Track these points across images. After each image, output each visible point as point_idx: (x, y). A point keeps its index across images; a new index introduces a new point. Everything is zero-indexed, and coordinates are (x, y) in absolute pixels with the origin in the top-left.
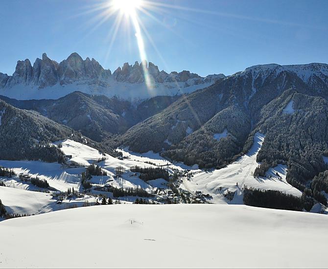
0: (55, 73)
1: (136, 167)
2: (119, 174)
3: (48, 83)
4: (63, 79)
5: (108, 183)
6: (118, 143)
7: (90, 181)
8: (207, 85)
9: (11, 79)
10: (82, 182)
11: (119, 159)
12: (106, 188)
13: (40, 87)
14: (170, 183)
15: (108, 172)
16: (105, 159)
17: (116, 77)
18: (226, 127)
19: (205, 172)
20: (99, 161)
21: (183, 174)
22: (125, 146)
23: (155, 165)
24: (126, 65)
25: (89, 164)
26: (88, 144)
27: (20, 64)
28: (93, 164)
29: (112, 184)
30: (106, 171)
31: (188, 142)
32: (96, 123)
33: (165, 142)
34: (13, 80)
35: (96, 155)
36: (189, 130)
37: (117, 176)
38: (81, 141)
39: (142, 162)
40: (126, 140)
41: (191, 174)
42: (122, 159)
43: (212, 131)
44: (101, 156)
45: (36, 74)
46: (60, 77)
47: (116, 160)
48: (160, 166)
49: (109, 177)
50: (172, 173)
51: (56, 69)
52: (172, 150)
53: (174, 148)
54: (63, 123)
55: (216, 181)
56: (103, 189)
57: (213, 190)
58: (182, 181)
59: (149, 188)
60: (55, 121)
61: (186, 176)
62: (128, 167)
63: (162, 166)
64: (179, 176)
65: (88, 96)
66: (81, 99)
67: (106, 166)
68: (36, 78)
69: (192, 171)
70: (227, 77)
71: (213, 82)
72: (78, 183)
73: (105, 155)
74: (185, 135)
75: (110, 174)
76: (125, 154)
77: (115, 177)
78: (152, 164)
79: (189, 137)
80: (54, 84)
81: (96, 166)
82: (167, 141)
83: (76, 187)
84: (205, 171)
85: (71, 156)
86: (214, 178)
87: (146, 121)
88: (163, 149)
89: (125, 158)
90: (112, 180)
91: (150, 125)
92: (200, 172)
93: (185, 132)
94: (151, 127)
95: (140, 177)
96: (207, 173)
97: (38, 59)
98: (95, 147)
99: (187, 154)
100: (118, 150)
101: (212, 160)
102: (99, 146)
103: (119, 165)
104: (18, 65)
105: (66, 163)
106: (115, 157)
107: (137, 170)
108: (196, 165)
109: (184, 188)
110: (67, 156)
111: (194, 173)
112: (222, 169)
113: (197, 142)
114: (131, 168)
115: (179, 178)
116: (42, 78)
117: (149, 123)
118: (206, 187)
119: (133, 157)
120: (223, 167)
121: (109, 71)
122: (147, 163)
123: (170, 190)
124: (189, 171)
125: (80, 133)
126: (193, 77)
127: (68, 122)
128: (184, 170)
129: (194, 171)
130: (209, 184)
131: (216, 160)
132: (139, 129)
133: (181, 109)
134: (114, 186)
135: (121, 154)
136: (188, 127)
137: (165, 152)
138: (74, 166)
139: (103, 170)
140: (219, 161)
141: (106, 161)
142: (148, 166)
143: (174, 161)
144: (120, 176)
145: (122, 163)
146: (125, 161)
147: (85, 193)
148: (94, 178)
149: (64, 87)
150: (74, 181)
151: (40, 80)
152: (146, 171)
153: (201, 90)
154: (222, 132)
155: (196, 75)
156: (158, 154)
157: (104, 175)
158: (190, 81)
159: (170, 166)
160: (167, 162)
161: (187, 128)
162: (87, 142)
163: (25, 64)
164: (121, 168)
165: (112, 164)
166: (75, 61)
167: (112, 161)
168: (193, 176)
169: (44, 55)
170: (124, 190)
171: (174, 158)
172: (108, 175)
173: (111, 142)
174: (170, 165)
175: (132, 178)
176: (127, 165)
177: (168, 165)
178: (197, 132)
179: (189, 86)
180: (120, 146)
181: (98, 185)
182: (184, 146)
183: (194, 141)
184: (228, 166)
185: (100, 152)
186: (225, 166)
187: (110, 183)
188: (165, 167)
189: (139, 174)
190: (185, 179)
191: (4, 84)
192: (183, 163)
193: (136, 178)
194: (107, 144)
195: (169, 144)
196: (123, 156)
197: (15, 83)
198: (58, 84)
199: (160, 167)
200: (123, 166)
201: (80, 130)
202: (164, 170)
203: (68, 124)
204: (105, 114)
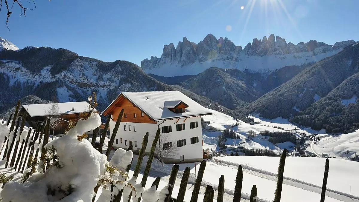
0: (194, 53)
1: (266, 131)
2: (250, 137)
3: (189, 62)
4: (201, 57)
5: (241, 145)
6: (250, 110)
7: (225, 143)
8: (335, 53)
9: (159, 61)
10: (219, 144)
11: (250, 124)
12: (239, 149)
13: (182, 66)
14: (297, 146)
15: (241, 135)
16: (238, 124)
17: (246, 52)
18: (355, 93)
19: (332, 137)
20: (233, 126)
21: (311, 138)
22: (257, 113)
23: (283, 129)
24: (255, 40)
25: (224, 129)
26: (224, 112)
27: (166, 48)
28: (228, 129)
29: (244, 146)
30: (239, 134)
31: (316, 109)
32: (231, 93)
33: (293, 108)
34: (161, 61)
35: (230, 121)
36: (316, 97)
37: (248, 139)
38: (217, 109)
39: (271, 127)
40: (257, 108)
41: (318, 138)
42: (253, 124)
43: (340, 97)
44: (234, 122)
45: (178, 55)
46: (198, 55)
47: (248, 125)
48: (288, 130)
49: (242, 140)
50: (299, 136)
51: (195, 49)
52: (300, 116)
53: (301, 114)
54: (202, 95)
55: (344, 145)
56: (236, 150)
57: (340, 154)
58: (309, 144)
59: (277, 150)
60: (196, 93)
61: (313, 140)
62: (258, 131)
63: (290, 130)
64: (307, 139)
65: (223, 70)
66: (217, 73)
67: (239, 130)
68: (179, 58)
69: (319, 135)
70: (357, 42)
71: (341, 49)
72: (215, 144)
73: (238, 121)
74: (312, 101)
75: (243, 137)
76: (256, 120)
77: (247, 140)
78: (280, 128)
79: (316, 104)
80: (193, 62)
81: (230, 130)
82: (295, 108)
83: (214, 148)
84: (333, 135)
85: (210, 122)
86: (342, 142)
87: (275, 90)
88: (291, 115)
89: (256, 123)
90: (245, 143)
91: (279, 93)
92: (327, 136)
93: (313, 98)
94: (280, 95)
95: (269, 140)
96: (334, 137)
97: (180, 42)
98: (230, 114)
99: (314, 119)
100: (250, 117)
101: (340, 125)
102: (233, 113)
103: (251, 129)
104: (164, 48)
105: (206, 128)
106: (247, 123)
107: (266, 134)
108: (323, 130)
109: (310, 151)
110: (206, 122)
111: (321, 137)
112: (350, 134)
113: (324, 108)
114: (261, 132)
115: (306, 141)
116: (184, 58)
117: (278, 92)
118: (332, 151)
119: (264, 123)
120: (351, 132)
121: (241, 47)
122: (276, 127)
123: (297, 152)
124: (316, 135)
125: (217, 103)
126: (321, 46)
127: (207, 94)
128: (311, 134)
129: (321, 135)
130: (335, 147)
131: (344, 124)
132: (269, 97)
133: (308, 77)
134: (246, 147)
135: (253, 120)
136: (316, 94)
137: (293, 117)
138: (212, 131)
139: (237, 133)
140: (346, 126)
141: (239, 126)
142: (277, 130)
143: (301, 126)
144: (251, 139)
145: (253, 128)
146: (256, 126)
147: (221, 152)
148: (229, 140)
149: (202, 64)
150: (212, 143)
151: (182, 59)
152: (275, 134)
153: (329, 58)
154: (350, 97)
155: (323, 44)
156: (286, 120)
157: (237, 138)
158: (318, 50)
159: (297, 131)
160: (294, 127)
161: (314, 95)
162: (222, 110)
163: (169, 48)
164: (252, 132)
165: (244, 129)
166: (211, 42)
167: (244, 126)
168: (319, 140)
169: (185, 39)
170: (255, 151)
171: (301, 124)
172: (241, 138)
173: (245, 110)
174: (298, 129)
175: (261, 141)
176: (257, 130)
177: (295, 129)
178: (324, 98)
179: (316, 55)
180: (251, 113)
181: (232, 146)
182: (312, 112)
183: (321, 108)
184: (356, 131)
185: (234, 118)
186: (354, 131)
187: (242, 145)
188: (293, 132)
189: (268, 137)
190: (312, 143)
191: (155, 65)
192: (310, 127)
193: (266, 141)
194: (240, 112)
195: (297, 110)
196: (255, 122)
197: (163, 64)
198: (197, 61)
199: (288, 132)
200: (255, 131)
201: (217, 100)
202: (292, 134)
203: (206, 95)
204: (238, 85)
